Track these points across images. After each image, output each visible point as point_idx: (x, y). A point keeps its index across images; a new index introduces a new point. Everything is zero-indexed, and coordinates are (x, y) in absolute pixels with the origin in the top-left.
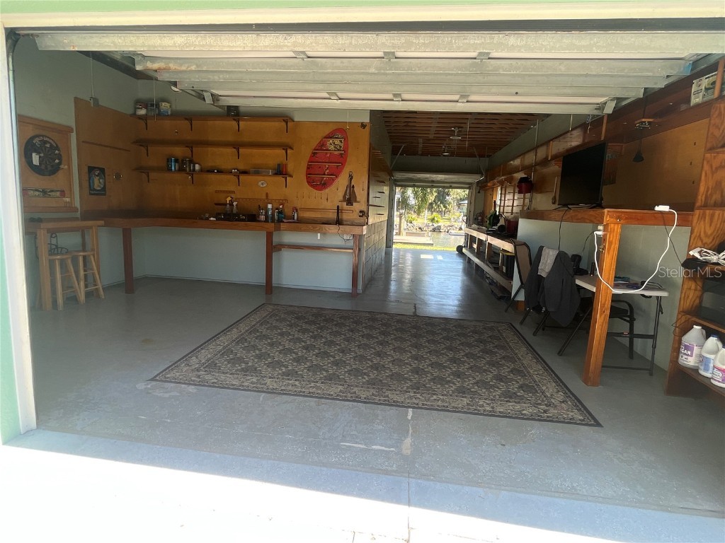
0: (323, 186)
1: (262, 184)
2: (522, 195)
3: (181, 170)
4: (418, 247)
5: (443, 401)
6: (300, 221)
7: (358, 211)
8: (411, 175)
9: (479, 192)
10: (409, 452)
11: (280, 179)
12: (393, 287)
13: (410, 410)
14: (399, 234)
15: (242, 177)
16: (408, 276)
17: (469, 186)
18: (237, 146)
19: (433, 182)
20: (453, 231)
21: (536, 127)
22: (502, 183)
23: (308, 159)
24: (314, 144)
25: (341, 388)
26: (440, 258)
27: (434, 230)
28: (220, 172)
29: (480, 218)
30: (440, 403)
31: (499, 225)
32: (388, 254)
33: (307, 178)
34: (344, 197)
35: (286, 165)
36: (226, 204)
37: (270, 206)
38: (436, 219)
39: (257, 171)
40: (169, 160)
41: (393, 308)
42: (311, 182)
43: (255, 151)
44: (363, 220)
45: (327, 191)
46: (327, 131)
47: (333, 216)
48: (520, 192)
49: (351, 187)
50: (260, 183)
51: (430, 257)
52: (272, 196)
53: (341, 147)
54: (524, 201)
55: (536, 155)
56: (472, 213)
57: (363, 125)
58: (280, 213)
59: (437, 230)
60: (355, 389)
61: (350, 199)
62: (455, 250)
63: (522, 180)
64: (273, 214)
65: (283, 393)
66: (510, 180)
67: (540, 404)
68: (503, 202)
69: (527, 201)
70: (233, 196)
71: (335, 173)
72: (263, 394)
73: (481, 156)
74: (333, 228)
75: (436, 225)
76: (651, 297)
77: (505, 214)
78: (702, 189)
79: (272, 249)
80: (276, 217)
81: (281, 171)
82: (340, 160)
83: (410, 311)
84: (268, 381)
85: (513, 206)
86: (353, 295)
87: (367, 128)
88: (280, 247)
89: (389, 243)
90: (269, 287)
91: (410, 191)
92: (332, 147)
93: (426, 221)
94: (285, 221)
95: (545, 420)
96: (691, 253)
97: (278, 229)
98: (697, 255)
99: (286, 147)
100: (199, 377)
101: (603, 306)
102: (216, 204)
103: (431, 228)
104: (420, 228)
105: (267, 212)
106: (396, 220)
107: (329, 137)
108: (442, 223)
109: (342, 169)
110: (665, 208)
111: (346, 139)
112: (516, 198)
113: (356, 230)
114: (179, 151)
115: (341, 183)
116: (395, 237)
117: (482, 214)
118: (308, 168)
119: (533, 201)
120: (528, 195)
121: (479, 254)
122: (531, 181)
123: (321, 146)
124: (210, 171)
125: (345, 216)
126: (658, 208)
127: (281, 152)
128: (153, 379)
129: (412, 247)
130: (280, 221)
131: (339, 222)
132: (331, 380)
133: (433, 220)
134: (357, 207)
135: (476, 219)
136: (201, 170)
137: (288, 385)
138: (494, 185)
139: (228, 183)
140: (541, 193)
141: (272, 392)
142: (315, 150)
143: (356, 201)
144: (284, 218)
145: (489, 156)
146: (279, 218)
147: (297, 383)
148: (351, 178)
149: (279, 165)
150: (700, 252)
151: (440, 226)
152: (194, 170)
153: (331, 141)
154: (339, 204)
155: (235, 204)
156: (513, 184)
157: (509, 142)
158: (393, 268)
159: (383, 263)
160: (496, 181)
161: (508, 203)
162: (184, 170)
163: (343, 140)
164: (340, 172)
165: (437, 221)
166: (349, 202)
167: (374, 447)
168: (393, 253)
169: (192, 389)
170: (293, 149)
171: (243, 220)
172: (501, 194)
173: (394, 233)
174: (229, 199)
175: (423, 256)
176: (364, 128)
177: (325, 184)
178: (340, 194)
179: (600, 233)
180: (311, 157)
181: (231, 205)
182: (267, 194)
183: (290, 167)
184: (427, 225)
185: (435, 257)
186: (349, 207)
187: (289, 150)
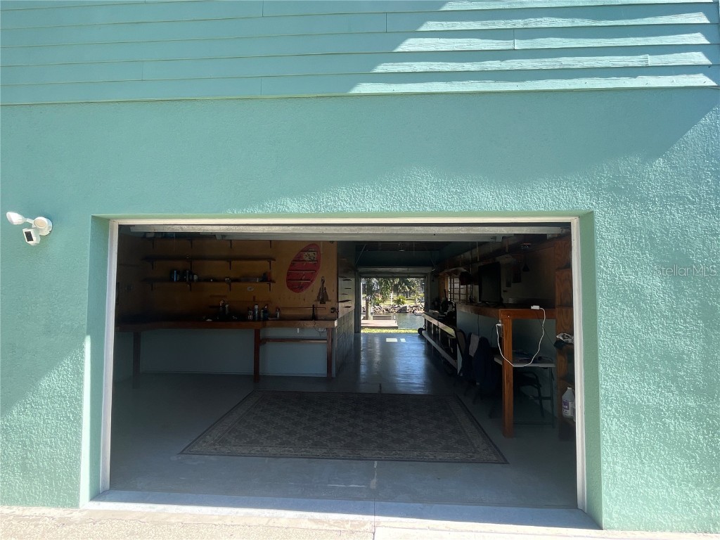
0: (300, 289)
1: (250, 289)
2: (466, 286)
3: (182, 280)
4: (384, 331)
5: (399, 454)
6: (282, 319)
7: (330, 308)
8: (373, 269)
9: (433, 281)
10: (375, 487)
11: (265, 285)
12: (363, 370)
13: (376, 462)
14: (366, 318)
15: (233, 284)
16: (377, 359)
17: (425, 276)
18: (229, 259)
19: (393, 273)
20: (417, 312)
22: (450, 274)
23: (288, 268)
24: (292, 257)
25: (325, 451)
26: (403, 340)
27: (400, 311)
28: (216, 280)
30: (397, 456)
32: (357, 339)
33: (288, 283)
34: (318, 297)
35: (270, 273)
36: (219, 307)
37: (256, 307)
38: (401, 300)
39: (246, 279)
40: (172, 273)
41: (363, 389)
42: (290, 286)
43: (245, 263)
44: (334, 315)
45: (304, 292)
46: (302, 247)
47: (309, 312)
48: (464, 283)
49: (323, 289)
50: (248, 288)
51: (395, 340)
52: (259, 298)
53: (314, 258)
54: (467, 290)
55: (472, 254)
58: (266, 311)
59: (403, 311)
60: (336, 451)
61: (323, 298)
62: (417, 332)
63: (464, 273)
64: (259, 313)
65: (281, 456)
66: (456, 272)
67: (469, 452)
68: (452, 290)
69: (469, 291)
70: (225, 299)
71: (310, 279)
72: (267, 458)
74: (310, 324)
75: (401, 306)
76: (547, 368)
78: (557, 294)
79: (259, 342)
80: (262, 316)
81: (266, 278)
82: (314, 267)
83: (376, 390)
84: (269, 449)
85: (460, 294)
86: (328, 379)
87: (335, 244)
88: (267, 340)
89: (358, 327)
90: (257, 377)
91: (374, 280)
92: (307, 259)
93: (392, 303)
94: (269, 319)
95: (470, 462)
96: (558, 337)
97: (265, 326)
98: (561, 338)
99: (270, 259)
100: (216, 449)
101: (508, 376)
102: (212, 307)
103: (397, 309)
104: (387, 310)
105: (254, 312)
106: (363, 303)
107: (303, 251)
108: (408, 304)
109: (316, 275)
110: (536, 307)
111: (318, 251)
112: (461, 287)
113: (328, 324)
114: (180, 265)
115: (316, 285)
116: (363, 322)
117: (438, 300)
118: (288, 275)
119: (473, 291)
120: (469, 286)
121: (435, 337)
122: (470, 275)
123: (298, 259)
124: (207, 280)
125: (319, 313)
126: (532, 308)
127: (266, 263)
128: (182, 453)
129: (378, 331)
130: (265, 319)
131: (314, 318)
132: (316, 445)
133: (398, 302)
134: (328, 305)
135: (433, 303)
136: (199, 280)
137: (285, 451)
138: (445, 275)
139: (221, 289)
140: (477, 285)
141: (275, 456)
142: (293, 261)
143: (328, 300)
144: (269, 316)
145: (438, 250)
146: (264, 316)
147: (291, 449)
148: (323, 282)
149: (265, 274)
150: (563, 336)
151: (406, 307)
152: (193, 280)
153: (306, 254)
154: (315, 303)
155: (227, 306)
156: (458, 276)
158: (362, 353)
159: (353, 348)
160: (445, 272)
161: (457, 291)
162: (185, 280)
163: (316, 253)
164: (314, 278)
165: (403, 303)
166: (323, 302)
167: (351, 486)
168: (362, 338)
169: (212, 458)
170: (275, 260)
171: (235, 320)
172: (450, 283)
173: (362, 318)
174: (222, 302)
175: (388, 340)
176: (332, 243)
177: (302, 287)
178: (315, 295)
179: (500, 325)
180: (291, 266)
181: (224, 306)
182: (254, 297)
183: (274, 275)
184: (393, 307)
185: (399, 340)
186: (322, 305)
187: (272, 262)
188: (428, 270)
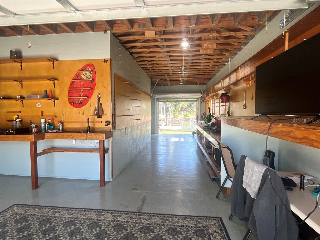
0: (80, 105)
1: (39, 105)
2: (224, 104)
7: (105, 122)
9: (202, 103)
11: (50, 101)
15: (25, 101)
17: (196, 100)
18: (21, 80)
19: (177, 98)
21: (229, 63)
22: (212, 97)
23: (69, 86)
24: (73, 75)
27: (187, 121)
29: (203, 116)
31: (211, 122)
33: (69, 99)
34: (94, 112)
35: (54, 91)
36: (13, 121)
37: (43, 121)
38: (187, 115)
42: (72, 103)
43: (33, 83)
45: (83, 108)
46: (81, 66)
48: (222, 102)
49: (99, 105)
50: (37, 105)
52: (46, 113)
53: (90, 76)
54: (225, 107)
55: (230, 79)
56: (199, 114)
57: (105, 61)
61: (99, 113)
63: (223, 94)
66: (217, 95)
68: (214, 108)
69: (227, 107)
70: (19, 114)
71: (88, 97)
73: (201, 84)
74: (83, 136)
75: (187, 118)
77: (215, 115)
80: (47, 128)
81: (50, 96)
82: (91, 86)
85: (219, 110)
87: (109, 62)
92: (85, 77)
93: (183, 117)
99: (54, 79)
102: (8, 121)
103: (185, 120)
104: (180, 120)
105: (41, 125)
109: (93, 92)
111: (93, 71)
112: (220, 105)
115: (93, 101)
117: (205, 114)
118: (69, 93)
119: (231, 107)
120: (227, 104)
122: (228, 95)
123: (78, 76)
125: (96, 126)
127: (51, 83)
131: (89, 131)
133: (186, 116)
135: (202, 117)
138: (209, 98)
139: (15, 105)
140: (235, 102)
142: (73, 79)
143: (103, 114)
145: (205, 84)
148: (99, 98)
149: (45, 91)
151: (189, 119)
153: (84, 73)
155: (18, 120)
156: (218, 98)
157: (214, 75)
160: (209, 96)
161: (217, 108)
164: (91, 94)
165: (188, 116)
166: (99, 116)
170: (58, 80)
172: (213, 103)
176: (106, 63)
177: (81, 103)
180: (71, 84)
181: (16, 121)
182: (42, 112)
183: (57, 93)
184: (184, 118)
185: (180, 140)
186: (99, 119)
187: (56, 81)
188: (198, 95)
